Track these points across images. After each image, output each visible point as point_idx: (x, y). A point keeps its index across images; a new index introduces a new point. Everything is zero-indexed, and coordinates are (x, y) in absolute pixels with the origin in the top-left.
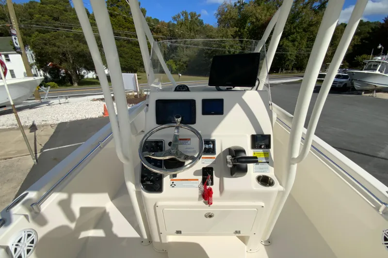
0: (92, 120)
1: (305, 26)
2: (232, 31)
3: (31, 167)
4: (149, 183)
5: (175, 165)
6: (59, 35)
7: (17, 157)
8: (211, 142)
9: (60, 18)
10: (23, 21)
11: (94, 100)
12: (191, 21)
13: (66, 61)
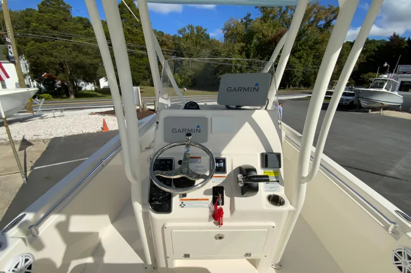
0: (89, 135)
1: (310, 43)
2: (239, 46)
3: (21, 186)
4: (157, 203)
5: (186, 184)
6: (58, 45)
7: (5, 175)
8: (221, 161)
9: (59, 27)
10: (19, 29)
11: (92, 114)
12: (197, 35)
13: (64, 72)
